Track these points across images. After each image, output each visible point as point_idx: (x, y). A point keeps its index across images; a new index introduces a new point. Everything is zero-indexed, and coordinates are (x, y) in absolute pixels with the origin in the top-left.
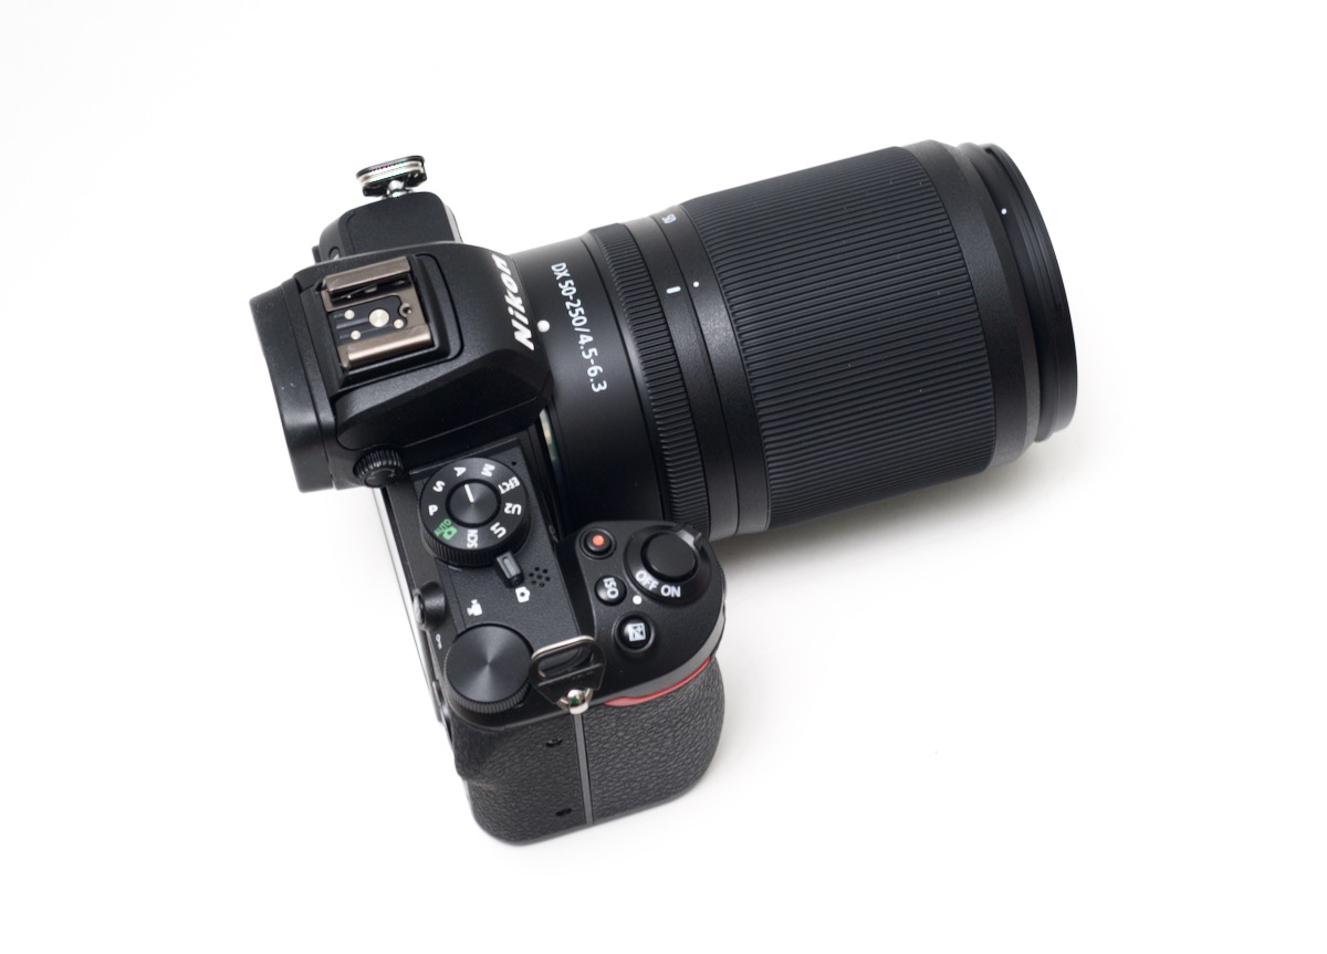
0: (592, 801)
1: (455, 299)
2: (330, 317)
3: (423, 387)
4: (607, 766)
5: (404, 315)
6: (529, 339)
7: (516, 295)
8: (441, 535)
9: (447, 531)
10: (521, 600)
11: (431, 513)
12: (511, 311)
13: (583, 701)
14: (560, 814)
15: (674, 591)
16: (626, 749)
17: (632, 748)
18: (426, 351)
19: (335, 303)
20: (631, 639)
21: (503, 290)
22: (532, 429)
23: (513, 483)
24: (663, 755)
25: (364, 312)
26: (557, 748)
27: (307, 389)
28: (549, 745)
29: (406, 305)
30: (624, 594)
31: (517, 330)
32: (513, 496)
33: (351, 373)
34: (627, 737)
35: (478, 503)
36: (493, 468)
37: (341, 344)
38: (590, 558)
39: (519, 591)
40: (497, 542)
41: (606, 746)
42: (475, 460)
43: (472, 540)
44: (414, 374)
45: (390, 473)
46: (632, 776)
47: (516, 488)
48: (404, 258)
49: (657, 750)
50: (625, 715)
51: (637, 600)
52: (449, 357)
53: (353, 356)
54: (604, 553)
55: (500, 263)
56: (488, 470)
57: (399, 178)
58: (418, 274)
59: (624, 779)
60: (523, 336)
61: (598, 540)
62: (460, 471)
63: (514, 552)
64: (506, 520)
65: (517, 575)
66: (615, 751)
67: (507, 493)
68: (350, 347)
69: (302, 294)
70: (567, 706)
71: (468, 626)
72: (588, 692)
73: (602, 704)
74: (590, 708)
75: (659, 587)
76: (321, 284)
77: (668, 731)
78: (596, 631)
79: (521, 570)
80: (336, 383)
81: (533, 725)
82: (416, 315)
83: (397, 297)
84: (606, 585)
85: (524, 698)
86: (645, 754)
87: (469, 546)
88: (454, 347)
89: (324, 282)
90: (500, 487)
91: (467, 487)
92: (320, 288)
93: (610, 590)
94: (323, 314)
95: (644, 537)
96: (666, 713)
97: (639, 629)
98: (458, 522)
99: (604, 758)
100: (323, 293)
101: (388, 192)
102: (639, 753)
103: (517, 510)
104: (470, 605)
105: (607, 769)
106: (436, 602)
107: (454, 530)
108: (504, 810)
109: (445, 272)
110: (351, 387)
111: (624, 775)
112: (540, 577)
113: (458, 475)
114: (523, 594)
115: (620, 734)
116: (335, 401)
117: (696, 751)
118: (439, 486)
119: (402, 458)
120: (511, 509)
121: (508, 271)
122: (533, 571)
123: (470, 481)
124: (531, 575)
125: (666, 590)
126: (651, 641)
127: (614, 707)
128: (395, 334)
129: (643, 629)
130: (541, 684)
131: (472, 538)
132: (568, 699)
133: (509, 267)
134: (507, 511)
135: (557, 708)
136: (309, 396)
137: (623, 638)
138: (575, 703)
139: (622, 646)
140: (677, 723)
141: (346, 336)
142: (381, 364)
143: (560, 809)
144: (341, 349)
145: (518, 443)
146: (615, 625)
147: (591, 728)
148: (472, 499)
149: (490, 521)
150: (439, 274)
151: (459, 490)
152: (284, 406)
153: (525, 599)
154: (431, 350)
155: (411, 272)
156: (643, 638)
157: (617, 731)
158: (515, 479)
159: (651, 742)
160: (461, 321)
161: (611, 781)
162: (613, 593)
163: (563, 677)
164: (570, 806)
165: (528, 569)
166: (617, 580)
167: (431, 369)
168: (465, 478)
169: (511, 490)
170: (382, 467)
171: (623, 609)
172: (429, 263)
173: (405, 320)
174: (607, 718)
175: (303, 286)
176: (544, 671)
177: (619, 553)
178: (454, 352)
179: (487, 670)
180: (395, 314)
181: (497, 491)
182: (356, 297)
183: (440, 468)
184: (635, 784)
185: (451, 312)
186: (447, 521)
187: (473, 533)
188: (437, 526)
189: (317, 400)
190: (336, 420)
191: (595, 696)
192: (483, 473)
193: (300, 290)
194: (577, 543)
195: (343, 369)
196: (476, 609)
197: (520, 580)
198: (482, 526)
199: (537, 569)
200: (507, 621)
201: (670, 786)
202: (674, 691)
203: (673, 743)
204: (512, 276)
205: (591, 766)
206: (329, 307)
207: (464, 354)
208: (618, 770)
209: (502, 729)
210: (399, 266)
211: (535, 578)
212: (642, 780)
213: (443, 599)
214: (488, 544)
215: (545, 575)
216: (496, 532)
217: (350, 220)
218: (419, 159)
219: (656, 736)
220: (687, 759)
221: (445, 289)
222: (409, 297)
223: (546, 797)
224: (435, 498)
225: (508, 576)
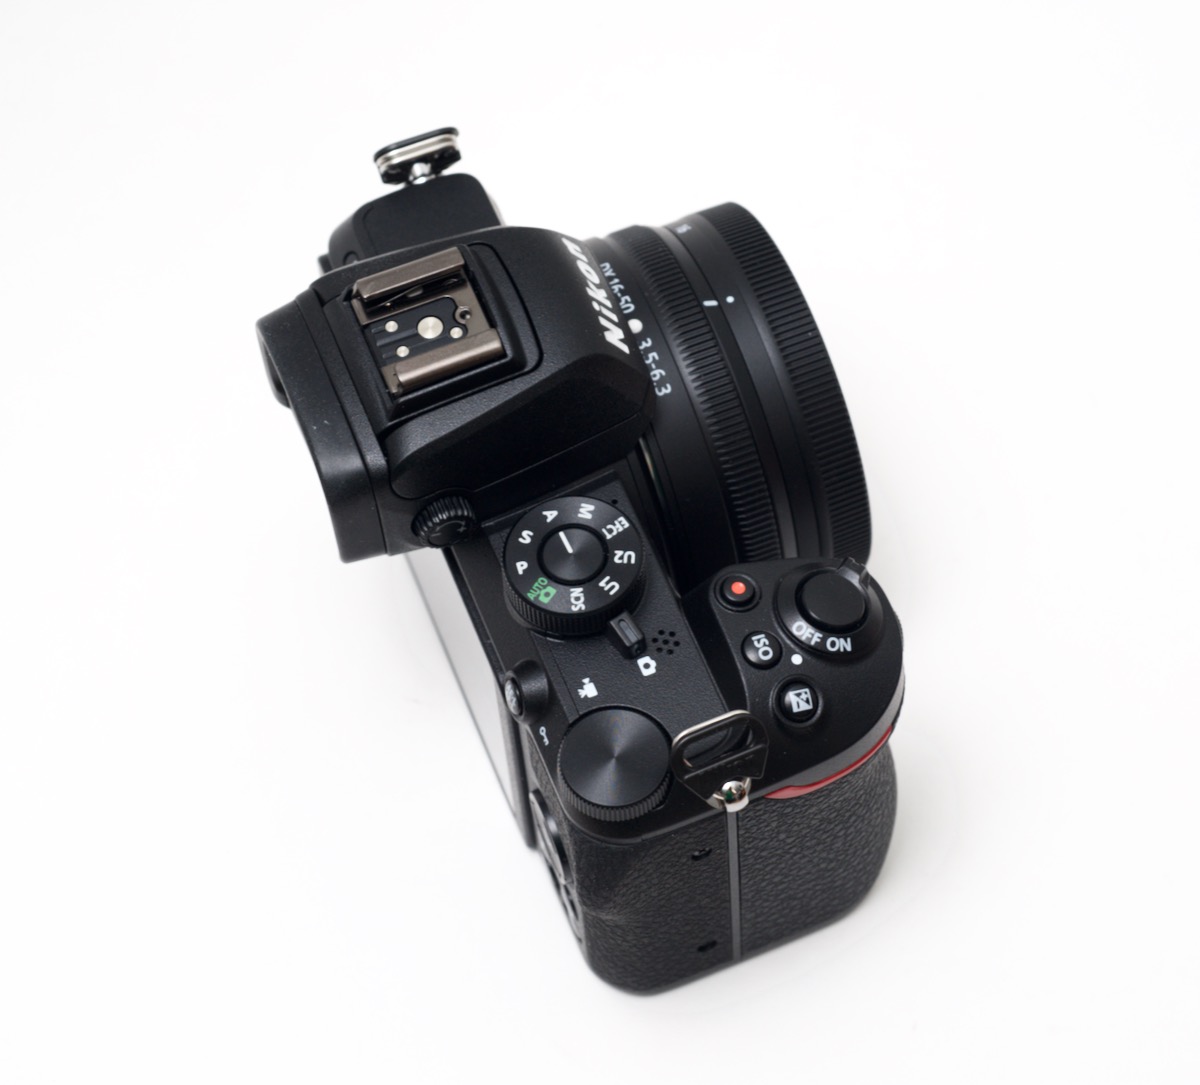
0: (742, 929)
1: (524, 296)
2: (366, 331)
3: (496, 410)
4: (763, 880)
5: (462, 322)
6: (621, 340)
7: (599, 286)
8: (537, 598)
9: (543, 592)
10: (646, 673)
11: (520, 572)
12: (596, 306)
13: (741, 797)
14: (702, 949)
15: (843, 644)
16: (788, 856)
17: (795, 854)
18: (497, 363)
19: (370, 315)
20: (795, 709)
21: (580, 282)
22: (633, 456)
23: (621, 525)
24: (831, 861)
25: (410, 324)
26: (705, 860)
27: (346, 426)
28: (695, 858)
29: (462, 309)
30: (780, 654)
31: (607, 329)
32: (622, 542)
33: (402, 400)
34: (789, 841)
35: (579, 555)
36: (591, 508)
37: (385, 365)
38: (729, 611)
39: (641, 662)
40: (609, 601)
41: (764, 854)
42: (569, 499)
43: (577, 601)
44: (482, 394)
45: (460, 526)
46: (791, 892)
47: (625, 530)
48: (454, 248)
49: (824, 855)
50: (789, 810)
51: (797, 659)
52: (526, 370)
53: (403, 378)
54: (746, 604)
55: (573, 249)
56: (586, 511)
57: (423, 159)
58: (474, 268)
59: (782, 896)
60: (614, 336)
61: (739, 588)
62: (551, 515)
63: (631, 612)
64: (618, 573)
65: (638, 642)
66: (774, 860)
67: (614, 537)
68: (399, 366)
69: (325, 307)
70: (722, 802)
71: (581, 713)
72: (747, 783)
73: (763, 797)
74: (750, 802)
75: (824, 640)
76: (351, 291)
77: (838, 828)
78: (748, 704)
79: (643, 634)
80: (383, 414)
81: (676, 832)
82: (478, 320)
83: (451, 299)
84: (756, 643)
85: (665, 798)
86: (810, 861)
87: (575, 609)
88: (531, 358)
89: (355, 288)
90: (604, 531)
91: (562, 534)
92: (349, 297)
93: (761, 648)
94: (357, 329)
95: (797, 578)
96: (837, 805)
97: (804, 696)
98: (555, 580)
99: (760, 870)
100: (356, 303)
101: (411, 178)
102: (803, 861)
103: (629, 557)
104: (581, 686)
105: (764, 884)
106: (536, 685)
107: (552, 591)
108: (634, 949)
109: (507, 263)
110: (403, 418)
111: (783, 891)
112: (666, 642)
113: (549, 520)
114: (647, 666)
115: (782, 836)
116: (385, 438)
117: (869, 853)
118: (526, 537)
119: (473, 507)
120: (621, 558)
121: (584, 258)
122: (657, 635)
123: (566, 527)
124: (655, 640)
125: (833, 644)
126: (819, 712)
127: (777, 801)
128: (451, 346)
129: (809, 696)
130: (687, 777)
131: (577, 599)
132: (722, 793)
133: (583, 253)
134: (616, 560)
135: (710, 808)
136: (350, 434)
137: (786, 710)
138: (731, 798)
139: (783, 720)
140: (850, 816)
141: (390, 354)
142: (441, 385)
143: (703, 942)
144: (387, 371)
145: (615, 477)
146: (773, 695)
147: (747, 830)
148: (570, 550)
149: (598, 575)
150: (499, 266)
151: (552, 540)
152: (319, 449)
153: (652, 671)
154: (503, 361)
155: (465, 267)
156: (809, 707)
157: (778, 833)
158: (622, 519)
159: (818, 844)
160: (535, 323)
161: (767, 901)
162: (766, 653)
163: (716, 765)
164: (715, 938)
165: (651, 634)
166: (768, 636)
167: (504, 387)
168: (560, 523)
169: (619, 534)
170: (449, 519)
171: (779, 674)
172: (485, 254)
173: (464, 328)
174: (767, 816)
175: (325, 297)
176: (689, 760)
177: (766, 602)
178: (531, 363)
179: (612, 766)
180: (449, 322)
181: (600, 537)
182: (396, 305)
183: (525, 513)
184: (795, 902)
185: (522, 313)
186: (543, 580)
187: (577, 592)
188: (529, 587)
189: (360, 438)
190: (388, 461)
191: (755, 787)
192: (580, 515)
193: (322, 303)
194: (712, 594)
195: (393, 397)
196: (589, 690)
197: (642, 649)
198: (588, 582)
199: (661, 633)
200: (632, 703)
201: (836, 902)
202: (850, 774)
203: (844, 844)
204: (589, 264)
205: (743, 881)
206: (364, 321)
207: (544, 363)
208: (777, 884)
209: (638, 840)
210: (449, 259)
211: (660, 644)
212: (804, 896)
213: (545, 680)
214: (599, 604)
215: (672, 640)
216: (606, 588)
217: (368, 217)
218: (450, 131)
219: (824, 836)
220: (859, 864)
221: (510, 285)
222: (465, 298)
223: (688, 928)
224: (523, 552)
225: (628, 644)
